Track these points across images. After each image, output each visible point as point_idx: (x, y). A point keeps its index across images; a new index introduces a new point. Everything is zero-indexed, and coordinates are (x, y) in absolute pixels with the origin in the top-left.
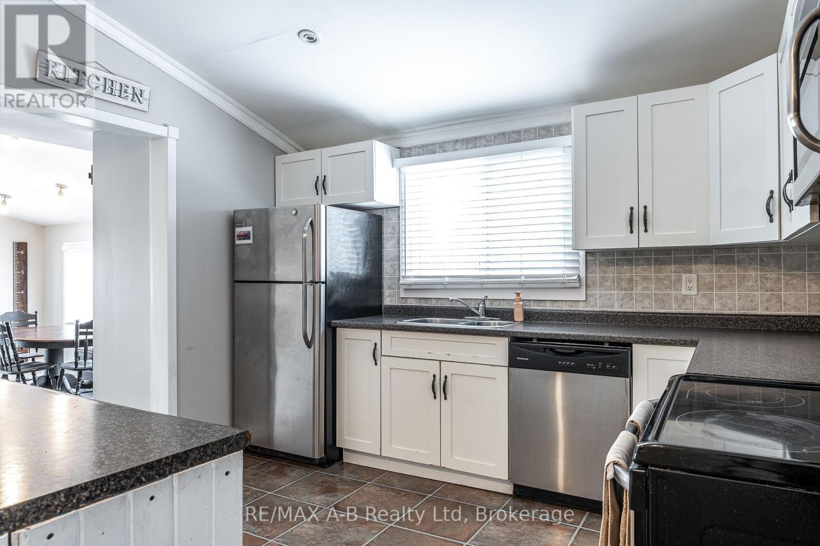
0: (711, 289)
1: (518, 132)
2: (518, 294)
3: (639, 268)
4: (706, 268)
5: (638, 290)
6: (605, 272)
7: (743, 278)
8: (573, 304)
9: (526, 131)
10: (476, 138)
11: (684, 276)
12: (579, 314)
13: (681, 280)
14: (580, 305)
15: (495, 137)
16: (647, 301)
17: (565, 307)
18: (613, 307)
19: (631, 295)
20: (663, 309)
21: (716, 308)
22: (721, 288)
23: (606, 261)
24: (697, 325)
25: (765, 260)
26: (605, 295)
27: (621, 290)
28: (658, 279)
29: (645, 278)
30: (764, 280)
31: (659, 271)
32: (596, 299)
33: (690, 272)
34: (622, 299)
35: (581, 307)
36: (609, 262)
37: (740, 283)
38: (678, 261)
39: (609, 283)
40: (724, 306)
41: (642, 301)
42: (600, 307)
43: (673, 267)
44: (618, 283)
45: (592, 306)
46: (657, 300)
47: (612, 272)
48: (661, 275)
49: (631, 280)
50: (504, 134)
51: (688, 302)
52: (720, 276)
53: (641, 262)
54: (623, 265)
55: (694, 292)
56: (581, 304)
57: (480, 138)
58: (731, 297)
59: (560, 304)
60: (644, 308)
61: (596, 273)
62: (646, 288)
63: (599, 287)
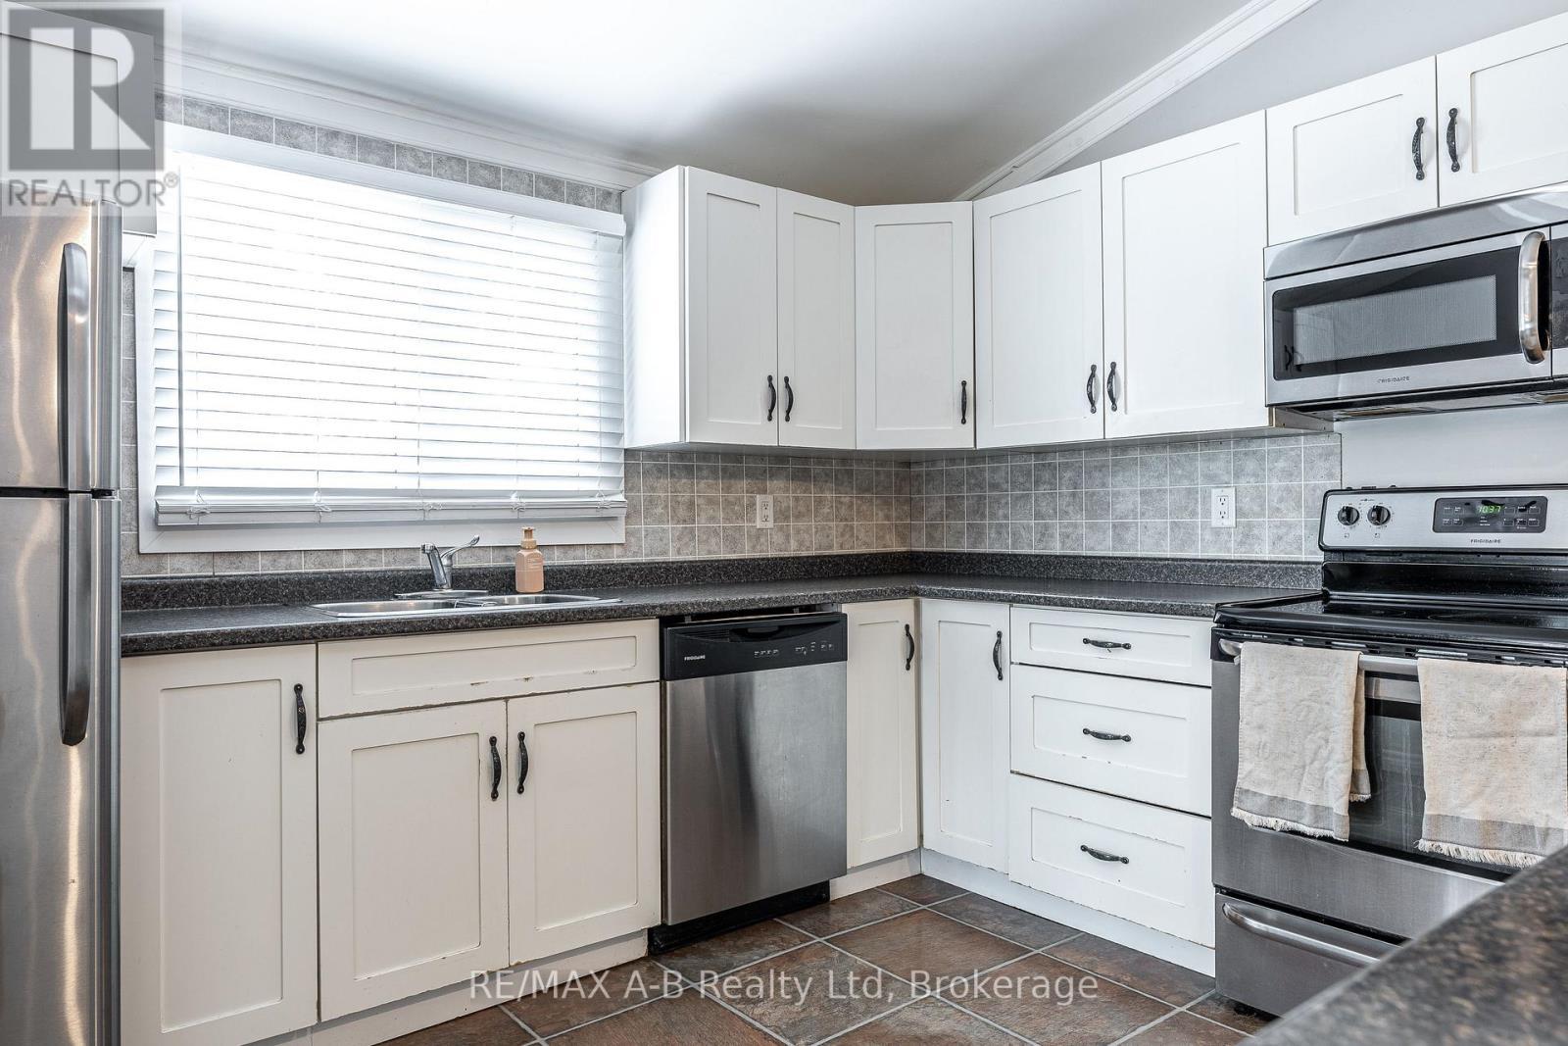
0: (787, 518)
1: (494, 169)
2: (528, 532)
3: (702, 484)
4: (782, 486)
5: (701, 523)
6: (653, 489)
7: (819, 502)
8: (603, 552)
9: (510, 171)
10: (389, 146)
11: (759, 498)
12: (623, 570)
13: (755, 504)
14: (613, 552)
15: (440, 161)
16: (713, 541)
17: (588, 559)
18: (665, 553)
19: (692, 530)
20: (734, 552)
21: (792, 550)
22: (798, 516)
23: (654, 469)
24: (781, 576)
25: (839, 476)
26: (654, 531)
27: (678, 522)
28: (727, 502)
29: (711, 501)
30: (839, 506)
31: (728, 489)
32: (640, 540)
33: (765, 492)
34: (679, 539)
35: (616, 557)
36: (660, 471)
37: (816, 510)
38: (751, 474)
39: (659, 510)
40: (801, 543)
41: (707, 541)
42: (646, 555)
43: (744, 483)
44: (674, 510)
45: (635, 554)
46: (726, 538)
47: (664, 489)
48: (732, 496)
49: (691, 504)
50: (461, 161)
51: (762, 540)
52: (797, 499)
53: (705, 473)
54: (680, 478)
55: (770, 524)
56: (616, 551)
57: (401, 148)
58: (808, 530)
59: (579, 552)
60: (709, 552)
61: (639, 491)
62: (712, 519)
63: (645, 518)
